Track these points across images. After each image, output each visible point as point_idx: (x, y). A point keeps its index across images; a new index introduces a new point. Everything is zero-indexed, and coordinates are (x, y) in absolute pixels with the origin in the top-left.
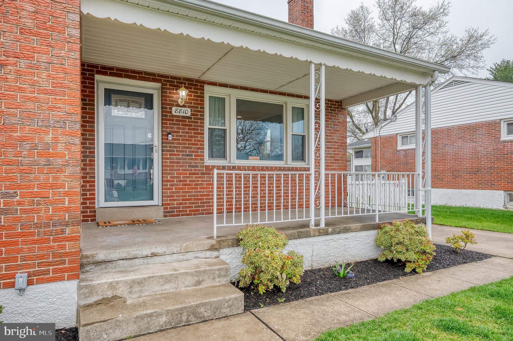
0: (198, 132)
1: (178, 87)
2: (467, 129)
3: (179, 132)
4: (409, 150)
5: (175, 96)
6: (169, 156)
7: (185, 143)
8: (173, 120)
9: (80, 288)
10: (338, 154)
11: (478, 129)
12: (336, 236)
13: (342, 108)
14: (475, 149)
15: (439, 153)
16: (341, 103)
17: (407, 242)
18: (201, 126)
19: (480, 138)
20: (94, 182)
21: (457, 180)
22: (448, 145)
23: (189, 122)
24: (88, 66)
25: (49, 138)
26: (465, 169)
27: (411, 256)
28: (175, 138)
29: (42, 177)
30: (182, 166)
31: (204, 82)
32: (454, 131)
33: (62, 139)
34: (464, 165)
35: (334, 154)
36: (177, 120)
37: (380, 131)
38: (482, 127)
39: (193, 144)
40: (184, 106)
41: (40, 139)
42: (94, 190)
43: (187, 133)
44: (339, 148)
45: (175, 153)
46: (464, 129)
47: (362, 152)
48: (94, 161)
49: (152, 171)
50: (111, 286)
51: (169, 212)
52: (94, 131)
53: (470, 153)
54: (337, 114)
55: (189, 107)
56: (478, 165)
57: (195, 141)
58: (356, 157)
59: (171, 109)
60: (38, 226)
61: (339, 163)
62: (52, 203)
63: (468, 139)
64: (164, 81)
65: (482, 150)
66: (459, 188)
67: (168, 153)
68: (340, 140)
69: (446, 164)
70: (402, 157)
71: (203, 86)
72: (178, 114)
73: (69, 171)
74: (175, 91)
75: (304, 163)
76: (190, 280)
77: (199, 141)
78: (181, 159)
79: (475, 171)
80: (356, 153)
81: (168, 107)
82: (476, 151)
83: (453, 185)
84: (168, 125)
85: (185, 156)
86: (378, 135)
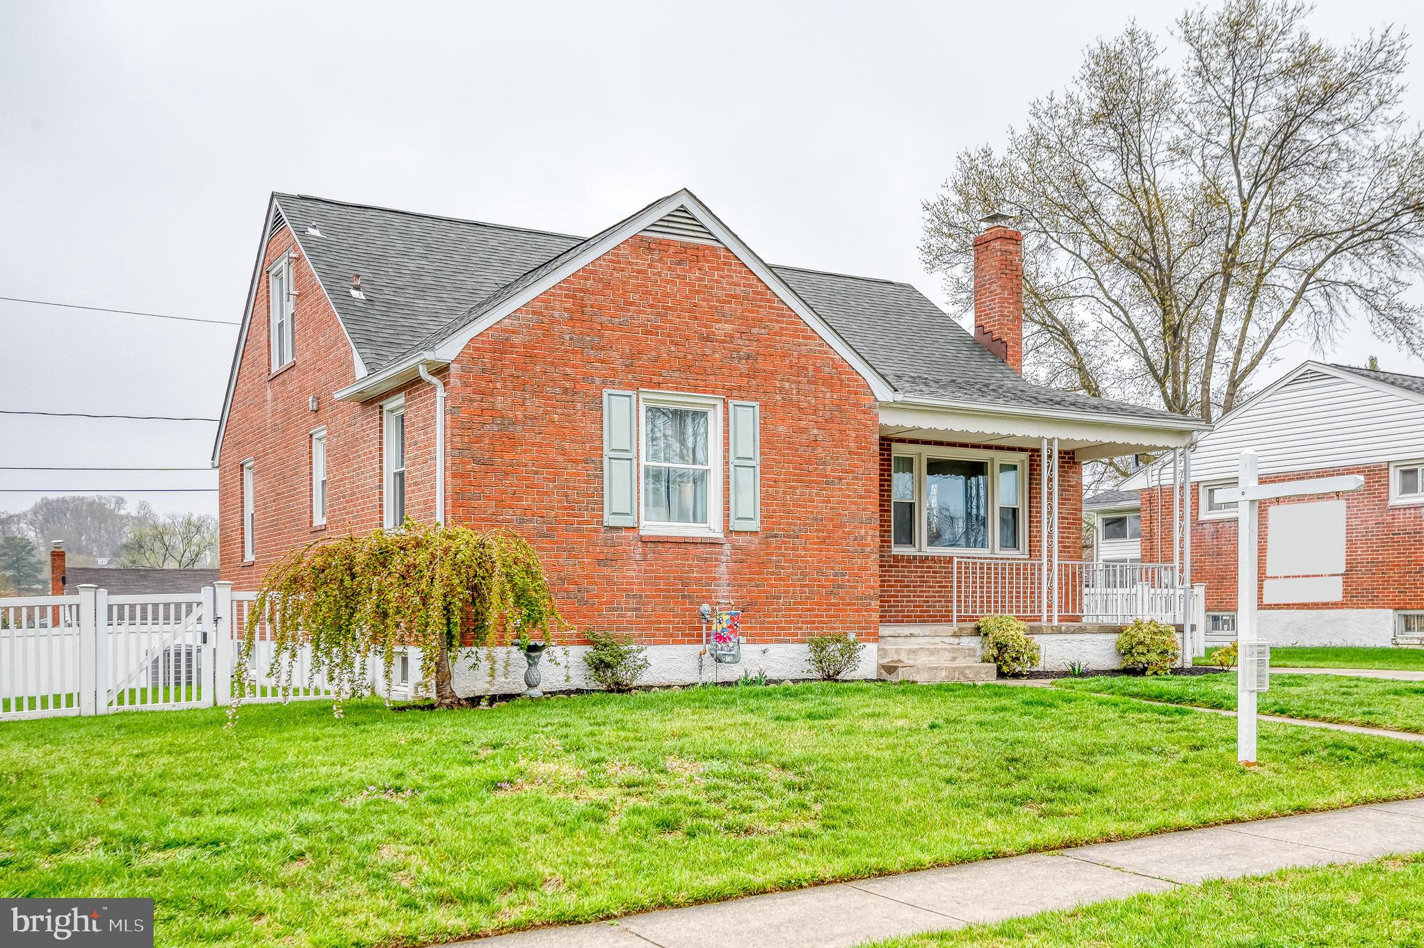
4: (1222, 521)
9: (879, 649)
10: (1069, 538)
12: (1070, 637)
13: (1074, 463)
16: (1073, 453)
17: (1148, 641)
25: (863, 532)
27: (1153, 657)
29: (859, 561)
31: (891, 440)
37: (1160, 474)
41: (858, 532)
44: (1070, 528)
47: (1121, 521)
54: (1067, 472)
58: (1108, 536)
60: (857, 598)
61: (1068, 552)
62: (865, 582)
68: (1072, 514)
70: (1208, 538)
71: (890, 445)
75: (1017, 552)
76: (948, 656)
80: (1108, 523)
86: (1156, 483)
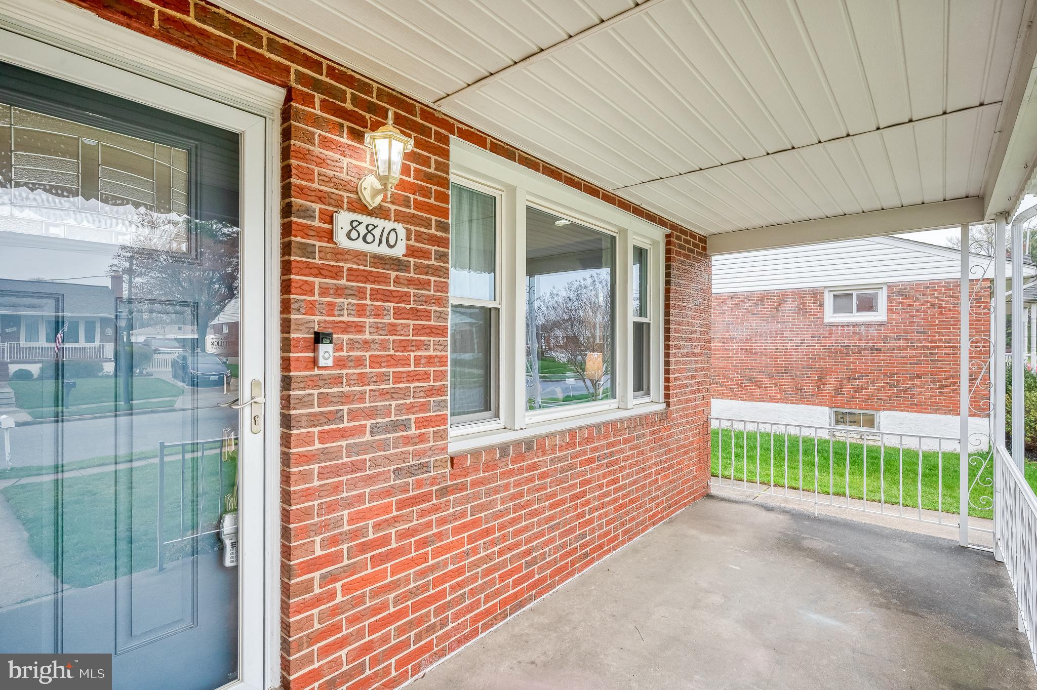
0: (430, 327)
2: (767, 299)
3: (359, 328)
5: (345, 161)
6: (318, 445)
7: (384, 374)
8: (337, 273)
11: (786, 301)
13: (706, 257)
14: (781, 334)
15: (717, 338)
16: (705, 242)
19: (790, 316)
21: (748, 386)
22: (733, 324)
23: (397, 281)
26: (763, 367)
28: (345, 354)
30: (370, 477)
31: (448, 124)
32: (744, 301)
34: (761, 361)
38: (793, 298)
39: (413, 377)
40: (380, 212)
43: (392, 329)
45: (346, 424)
46: (762, 300)
49: (227, 526)
53: (772, 340)
55: (400, 218)
56: (785, 361)
57: (418, 361)
59: (331, 221)
63: (769, 317)
64: (300, 78)
65: (793, 337)
66: (752, 399)
67: (316, 430)
69: (731, 357)
72: (359, 245)
74: (345, 140)
75: (646, 399)
77: (430, 360)
78: (366, 448)
79: (781, 372)
81: (317, 207)
82: (783, 337)
83: (741, 394)
84: (317, 297)
85: (385, 431)
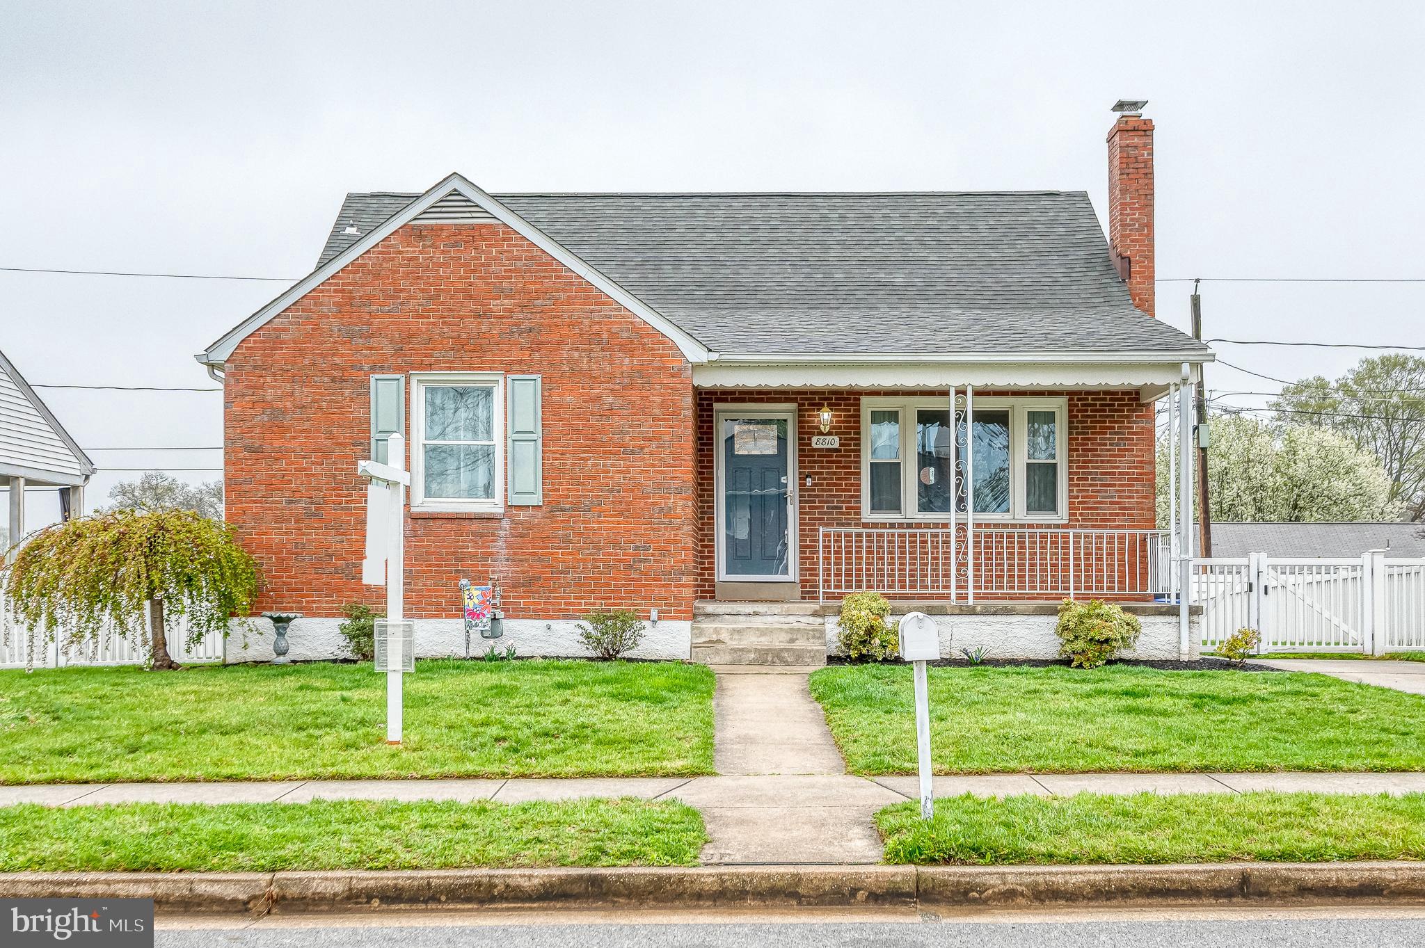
0: (851, 472)
1: (819, 406)
3: (822, 473)
5: (816, 420)
6: (808, 510)
7: (831, 489)
8: (814, 456)
9: (693, 629)
12: (991, 619)
13: (1139, 405)
16: (1137, 393)
18: (855, 462)
20: (713, 546)
23: (836, 456)
24: (706, 393)
25: (671, 503)
28: (816, 482)
29: (667, 534)
30: (827, 524)
31: (860, 393)
33: (681, 503)
35: (1119, 497)
36: (819, 456)
39: (844, 491)
40: (830, 433)
41: (665, 503)
42: (713, 557)
43: (835, 473)
44: (1131, 485)
45: (817, 505)
48: (713, 518)
50: (716, 631)
51: (808, 592)
52: (712, 479)
55: (837, 434)
57: (846, 485)
59: (810, 439)
60: (664, 573)
62: (674, 555)
64: (801, 399)
67: (809, 505)
68: (1135, 468)
71: (859, 399)
72: (821, 446)
73: (685, 528)
74: (815, 413)
75: (1054, 516)
77: (852, 485)
78: (825, 513)
81: (807, 436)
84: (808, 464)
85: (832, 509)
